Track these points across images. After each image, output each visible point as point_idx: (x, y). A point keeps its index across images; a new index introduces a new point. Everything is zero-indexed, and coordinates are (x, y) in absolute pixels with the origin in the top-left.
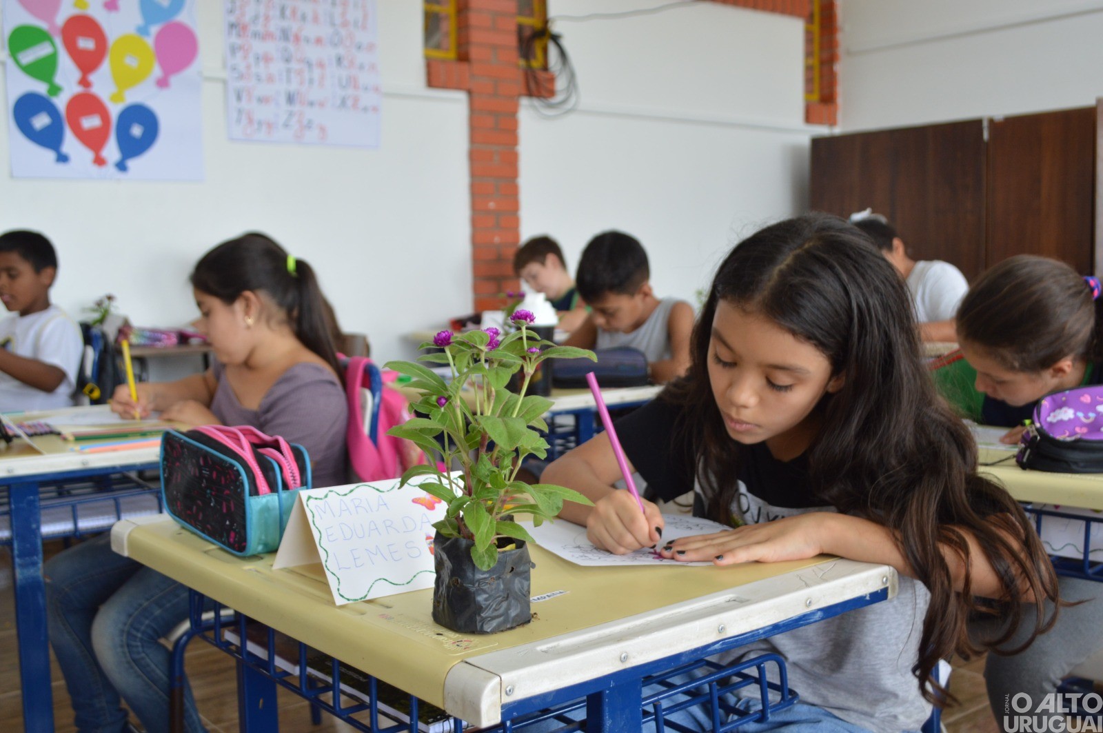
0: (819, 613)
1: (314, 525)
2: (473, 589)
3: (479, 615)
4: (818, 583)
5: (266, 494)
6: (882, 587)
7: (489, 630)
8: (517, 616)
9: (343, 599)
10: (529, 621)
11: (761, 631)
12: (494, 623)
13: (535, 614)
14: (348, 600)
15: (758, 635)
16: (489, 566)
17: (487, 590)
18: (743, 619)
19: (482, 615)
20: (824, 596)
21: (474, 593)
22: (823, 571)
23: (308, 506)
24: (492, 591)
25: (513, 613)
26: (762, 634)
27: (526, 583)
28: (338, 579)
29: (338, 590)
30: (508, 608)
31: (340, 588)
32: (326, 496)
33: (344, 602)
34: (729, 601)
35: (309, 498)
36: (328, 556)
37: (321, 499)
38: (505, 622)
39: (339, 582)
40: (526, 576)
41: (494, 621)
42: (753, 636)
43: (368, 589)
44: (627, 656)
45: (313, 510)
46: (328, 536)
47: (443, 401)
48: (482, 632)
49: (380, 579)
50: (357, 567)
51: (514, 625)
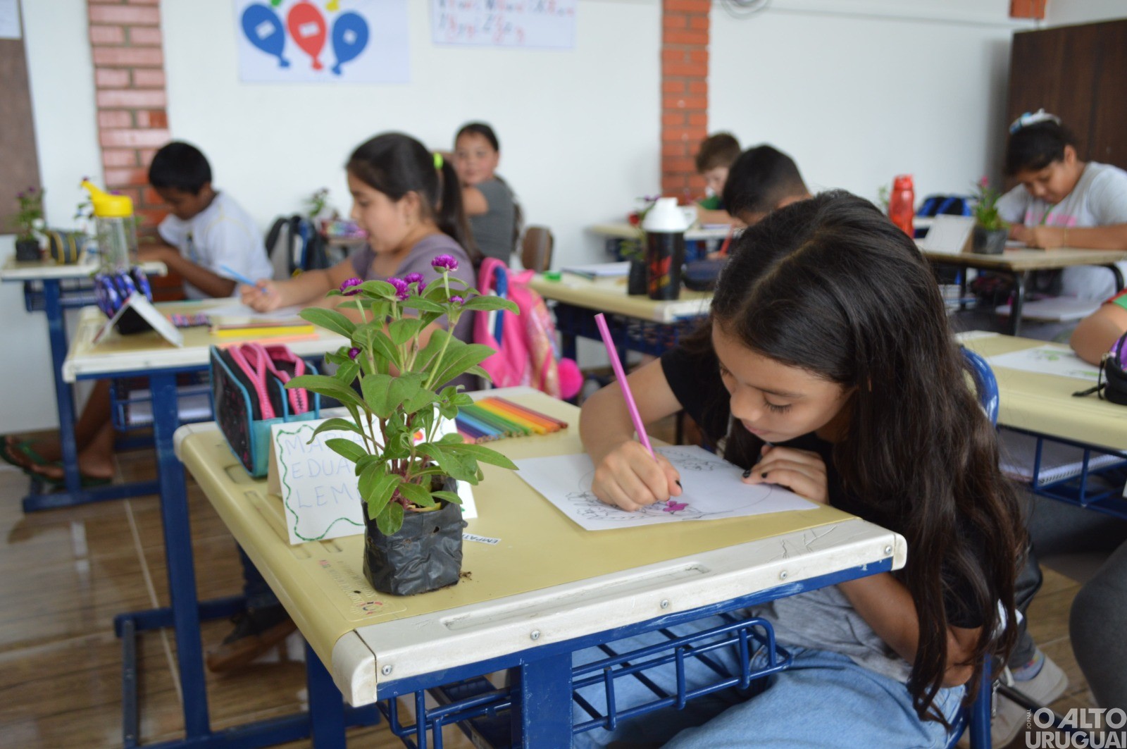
0: (798, 586)
1: (281, 460)
2: (385, 551)
3: (393, 577)
4: (799, 553)
5: (270, 418)
6: (885, 557)
7: (404, 593)
8: (439, 578)
9: (299, 538)
10: (455, 583)
11: (719, 606)
12: (411, 586)
13: (469, 573)
14: (304, 539)
15: (716, 610)
16: (393, 530)
17: (402, 552)
18: (693, 593)
19: (396, 577)
20: (804, 568)
21: (386, 554)
22: (815, 536)
23: (277, 440)
24: (407, 552)
25: (434, 575)
26: (720, 608)
27: (455, 544)
28: (297, 517)
29: (295, 529)
30: (429, 569)
31: (297, 526)
32: (299, 431)
33: (299, 541)
34: (690, 569)
35: (281, 432)
36: (289, 494)
37: (293, 434)
38: (423, 585)
39: (297, 521)
40: (457, 536)
41: (411, 583)
42: (708, 610)
43: (327, 528)
44: (539, 634)
45: (282, 445)
46: (294, 472)
47: (355, 352)
48: (396, 593)
49: (341, 519)
50: (319, 505)
51: (436, 587)
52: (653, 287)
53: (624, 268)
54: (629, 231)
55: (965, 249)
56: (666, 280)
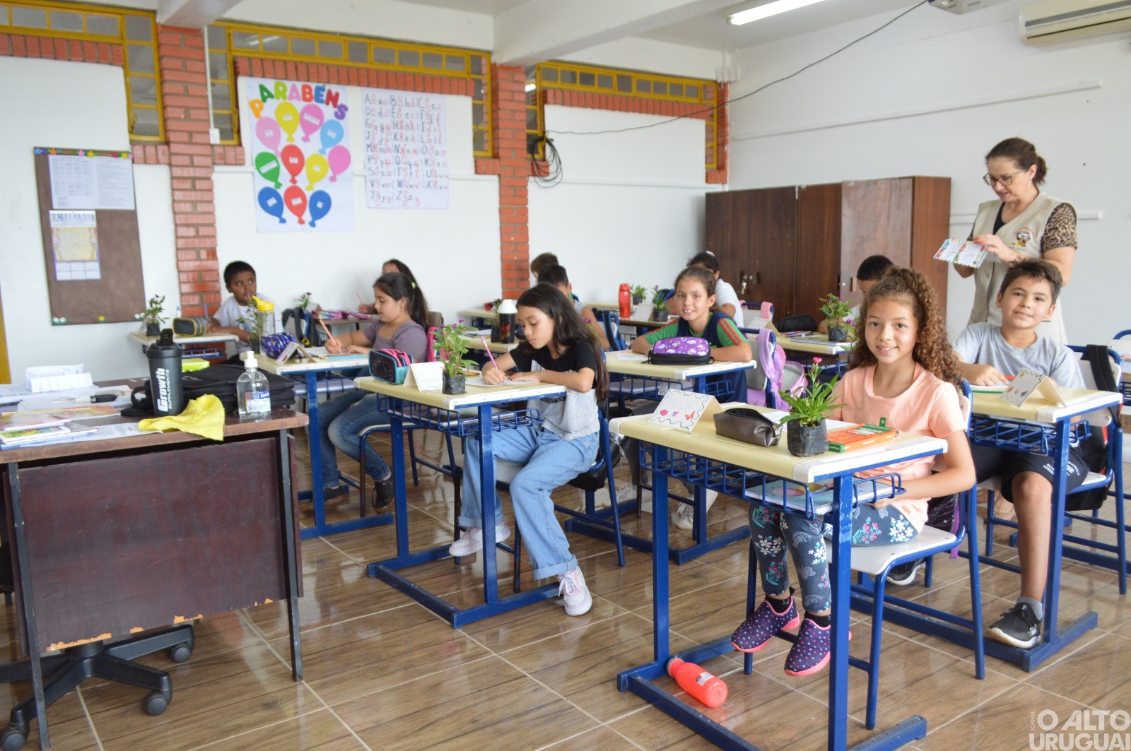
1: (415, 374)
3: (454, 389)
5: (401, 367)
7: (456, 393)
12: (457, 390)
14: (423, 390)
21: (452, 383)
23: (412, 369)
24: (456, 382)
25: (461, 388)
36: (418, 381)
39: (421, 387)
43: (428, 387)
46: (418, 377)
50: (425, 383)
52: (502, 338)
53: (489, 332)
54: (490, 314)
55: (650, 320)
56: (508, 334)
